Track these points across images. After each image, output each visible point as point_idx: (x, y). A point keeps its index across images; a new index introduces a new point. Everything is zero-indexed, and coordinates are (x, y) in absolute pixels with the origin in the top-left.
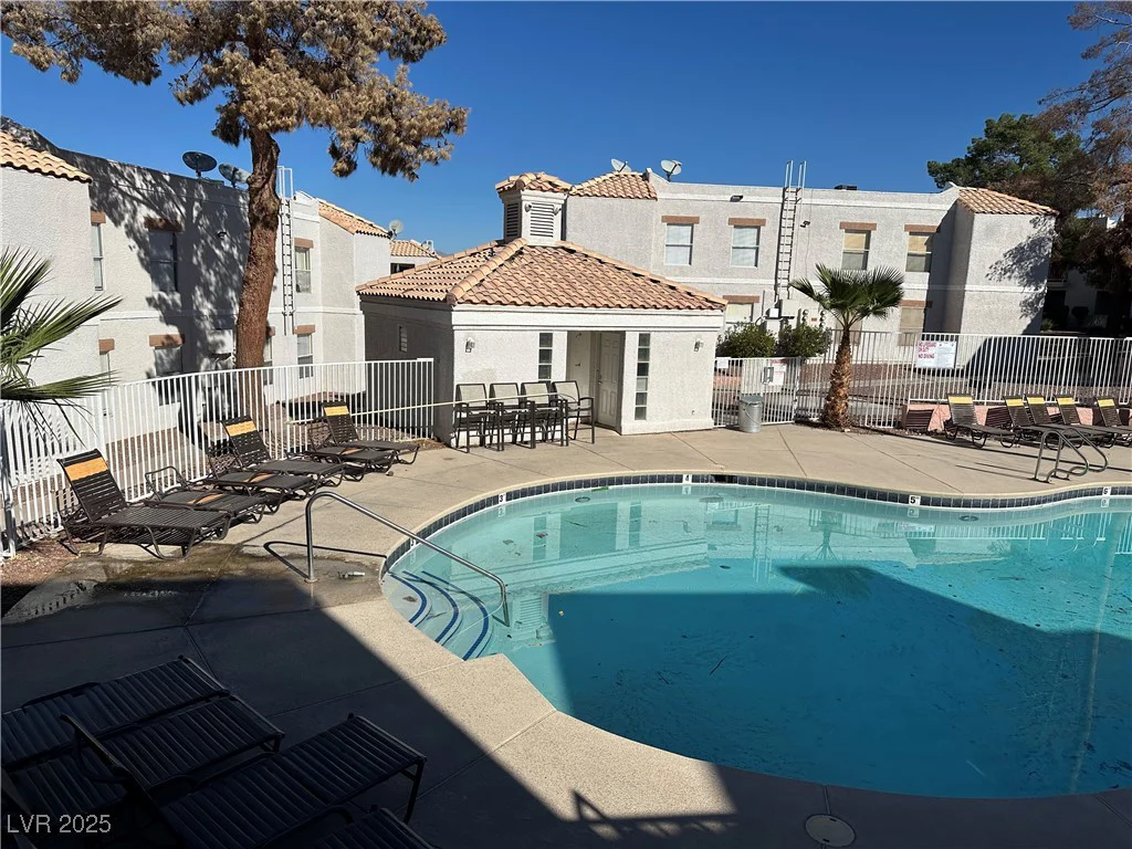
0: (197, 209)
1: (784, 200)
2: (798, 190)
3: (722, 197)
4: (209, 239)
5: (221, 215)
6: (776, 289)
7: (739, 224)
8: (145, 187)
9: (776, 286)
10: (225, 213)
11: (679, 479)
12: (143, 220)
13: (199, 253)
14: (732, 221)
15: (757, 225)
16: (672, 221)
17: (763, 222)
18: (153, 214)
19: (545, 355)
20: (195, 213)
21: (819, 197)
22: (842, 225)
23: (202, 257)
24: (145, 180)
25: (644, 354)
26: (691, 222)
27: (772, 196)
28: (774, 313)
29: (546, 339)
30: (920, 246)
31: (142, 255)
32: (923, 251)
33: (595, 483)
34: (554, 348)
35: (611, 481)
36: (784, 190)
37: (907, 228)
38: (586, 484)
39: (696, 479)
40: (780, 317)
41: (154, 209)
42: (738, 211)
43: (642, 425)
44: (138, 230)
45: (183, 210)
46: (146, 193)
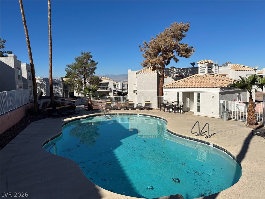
11: (162, 119)
19: (178, 97)
25: (199, 97)
34: (180, 95)
39: (164, 119)
43: (198, 114)
44: (174, 77)
45: (185, 73)
46: (176, 72)
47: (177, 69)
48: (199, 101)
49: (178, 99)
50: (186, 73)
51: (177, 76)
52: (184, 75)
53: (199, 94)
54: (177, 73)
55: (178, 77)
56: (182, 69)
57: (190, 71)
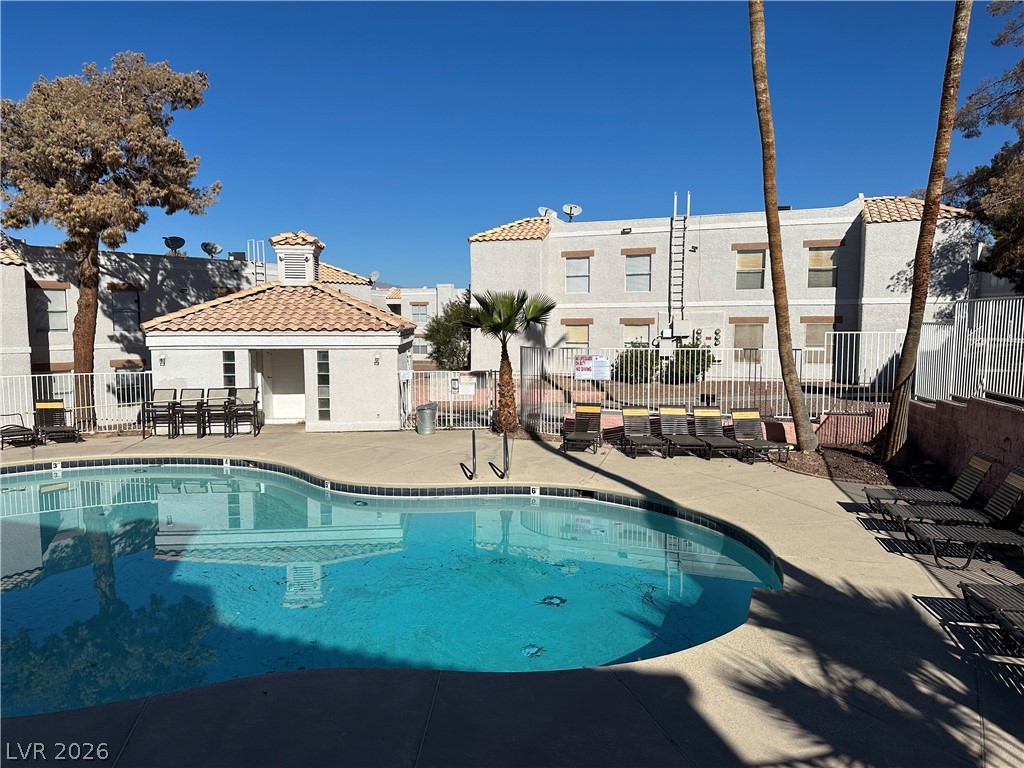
0: (161, 275)
1: (672, 229)
2: (685, 218)
3: (613, 232)
4: (174, 295)
5: (188, 278)
6: (669, 311)
7: (631, 254)
8: (108, 263)
9: (670, 308)
10: (191, 276)
11: (220, 462)
12: (106, 285)
13: (163, 305)
14: (623, 252)
15: (648, 253)
16: (570, 256)
17: (653, 250)
18: (116, 281)
19: (229, 369)
20: (159, 278)
21: (708, 222)
22: (734, 247)
23: (166, 307)
24: (109, 260)
25: (323, 366)
26: (586, 256)
27: (661, 225)
28: (668, 333)
29: (229, 356)
30: (826, 260)
31: (105, 308)
32: (830, 265)
33: (152, 461)
34: (237, 362)
35: (167, 461)
36: (672, 219)
37: (806, 244)
38: (145, 461)
39: (233, 463)
40: (673, 337)
41: (117, 277)
42: (629, 243)
43: (325, 425)
44: (102, 292)
45: (147, 277)
46: (110, 268)
47: (113, 257)
48: (324, 380)
49: (230, 380)
50: (153, 275)
51: (112, 286)
52: (142, 283)
53: (323, 355)
54: (112, 275)
55: (120, 289)
56: (132, 257)
57: (165, 269)
